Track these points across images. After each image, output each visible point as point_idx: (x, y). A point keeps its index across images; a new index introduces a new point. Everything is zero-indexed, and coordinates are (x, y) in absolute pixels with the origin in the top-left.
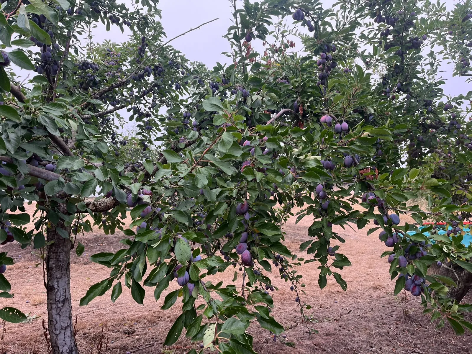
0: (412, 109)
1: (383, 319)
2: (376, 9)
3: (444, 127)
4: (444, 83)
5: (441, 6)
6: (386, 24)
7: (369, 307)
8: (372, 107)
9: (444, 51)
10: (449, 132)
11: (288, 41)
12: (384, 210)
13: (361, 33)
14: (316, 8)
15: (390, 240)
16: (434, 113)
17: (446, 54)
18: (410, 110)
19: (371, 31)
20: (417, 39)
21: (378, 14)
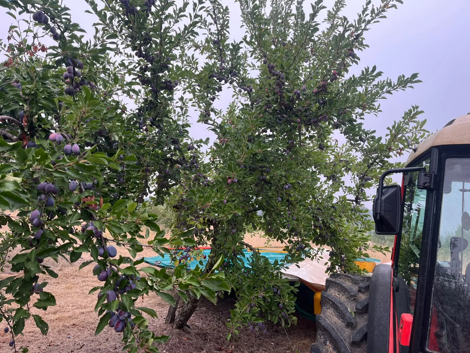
0: (162, 144)
1: (116, 348)
2: (138, 44)
3: (187, 164)
4: (190, 126)
5: (194, 60)
6: (146, 61)
7: (105, 337)
8: (117, 135)
9: (193, 99)
10: (190, 169)
11: (39, 44)
12: (102, 242)
13: (122, 61)
14: (63, 17)
15: (104, 274)
16: (180, 151)
17: (194, 102)
18: (159, 144)
19: (131, 62)
20: (170, 82)
21: (138, 48)
